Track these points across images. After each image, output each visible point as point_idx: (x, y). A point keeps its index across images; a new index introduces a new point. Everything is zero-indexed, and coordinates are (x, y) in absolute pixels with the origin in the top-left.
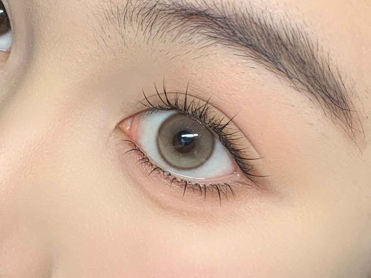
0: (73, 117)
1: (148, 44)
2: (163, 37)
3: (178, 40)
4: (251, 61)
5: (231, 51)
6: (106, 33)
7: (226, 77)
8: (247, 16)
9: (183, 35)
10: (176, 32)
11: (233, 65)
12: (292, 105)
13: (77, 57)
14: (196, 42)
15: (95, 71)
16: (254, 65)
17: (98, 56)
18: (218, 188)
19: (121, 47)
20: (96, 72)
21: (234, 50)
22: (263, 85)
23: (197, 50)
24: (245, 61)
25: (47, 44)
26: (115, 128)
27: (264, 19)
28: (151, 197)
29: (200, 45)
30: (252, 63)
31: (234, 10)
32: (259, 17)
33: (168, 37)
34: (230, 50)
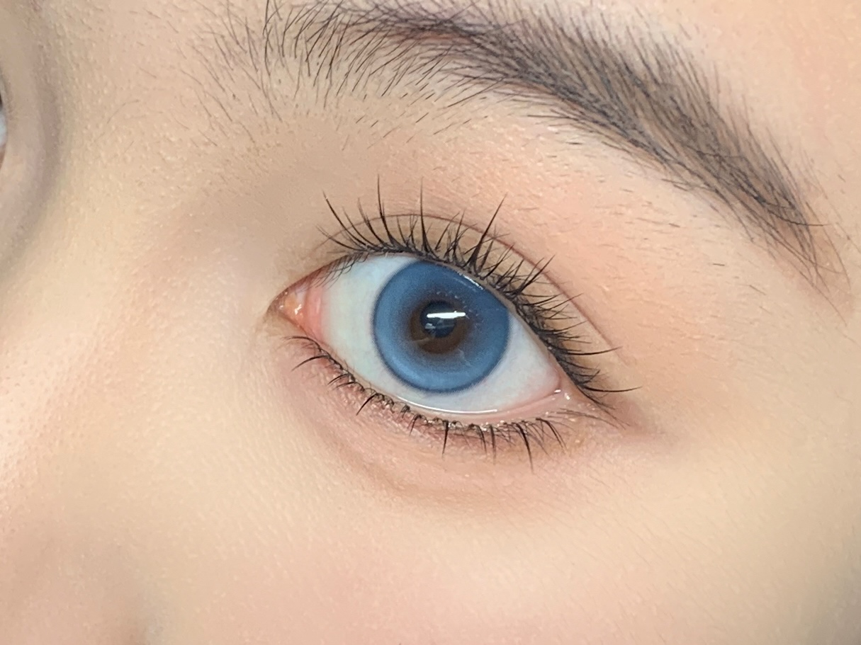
0: (165, 294)
1: (327, 108)
2: (360, 86)
3: (396, 91)
4: (568, 128)
5: (521, 108)
6: (227, 89)
7: (515, 171)
8: (550, 25)
9: (406, 79)
10: (388, 73)
11: (528, 140)
12: (672, 222)
13: (161, 152)
14: (438, 93)
15: (209, 181)
16: (577, 136)
17: (212, 145)
18: (522, 430)
19: (265, 118)
20: (211, 184)
21: (526, 104)
22: (602, 182)
23: (441, 112)
24: (554, 129)
25: (89, 126)
26: (268, 312)
27: (588, 28)
28: (368, 466)
29: (448, 100)
30: (571, 133)
31: (518, 13)
32: (577, 24)
33: (372, 86)
34: (518, 105)
